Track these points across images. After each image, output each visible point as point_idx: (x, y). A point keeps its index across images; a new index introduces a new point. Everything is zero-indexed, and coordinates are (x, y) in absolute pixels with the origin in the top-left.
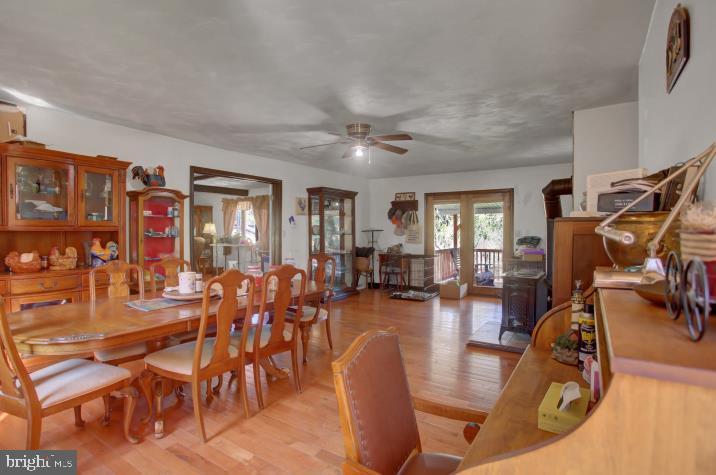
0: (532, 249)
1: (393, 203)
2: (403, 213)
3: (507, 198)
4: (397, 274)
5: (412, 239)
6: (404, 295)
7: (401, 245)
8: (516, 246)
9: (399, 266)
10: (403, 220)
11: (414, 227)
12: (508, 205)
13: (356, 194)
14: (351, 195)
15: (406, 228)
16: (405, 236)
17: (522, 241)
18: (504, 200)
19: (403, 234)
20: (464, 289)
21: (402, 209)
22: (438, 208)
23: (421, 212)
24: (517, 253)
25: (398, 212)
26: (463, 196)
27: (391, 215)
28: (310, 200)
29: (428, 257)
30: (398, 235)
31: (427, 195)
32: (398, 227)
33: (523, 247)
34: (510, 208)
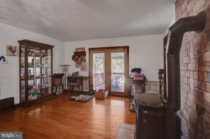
0: (138, 74)
1: (74, 53)
2: (79, 57)
3: (126, 50)
4: (75, 86)
5: (83, 69)
6: (77, 98)
7: (78, 72)
8: (130, 73)
9: (76, 82)
10: (79, 61)
11: (83, 64)
12: (126, 53)
13: (53, 47)
14: (51, 47)
15: (80, 64)
16: (80, 68)
17: (134, 70)
18: (124, 51)
19: (79, 67)
20: (106, 93)
21: (79, 56)
22: (95, 55)
23: (87, 57)
24: (131, 76)
25: (77, 57)
26: (106, 50)
27: (73, 58)
28: (20, 47)
29: (90, 78)
30: (76, 67)
31: (90, 49)
32: (77, 64)
33: (134, 74)
34: (127, 55)
